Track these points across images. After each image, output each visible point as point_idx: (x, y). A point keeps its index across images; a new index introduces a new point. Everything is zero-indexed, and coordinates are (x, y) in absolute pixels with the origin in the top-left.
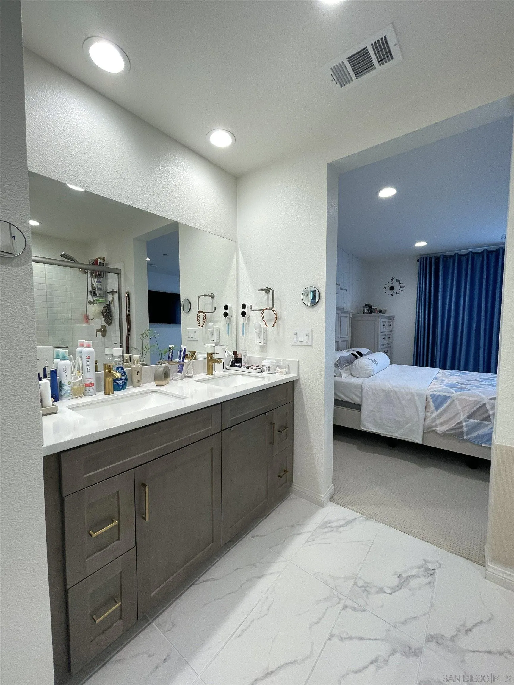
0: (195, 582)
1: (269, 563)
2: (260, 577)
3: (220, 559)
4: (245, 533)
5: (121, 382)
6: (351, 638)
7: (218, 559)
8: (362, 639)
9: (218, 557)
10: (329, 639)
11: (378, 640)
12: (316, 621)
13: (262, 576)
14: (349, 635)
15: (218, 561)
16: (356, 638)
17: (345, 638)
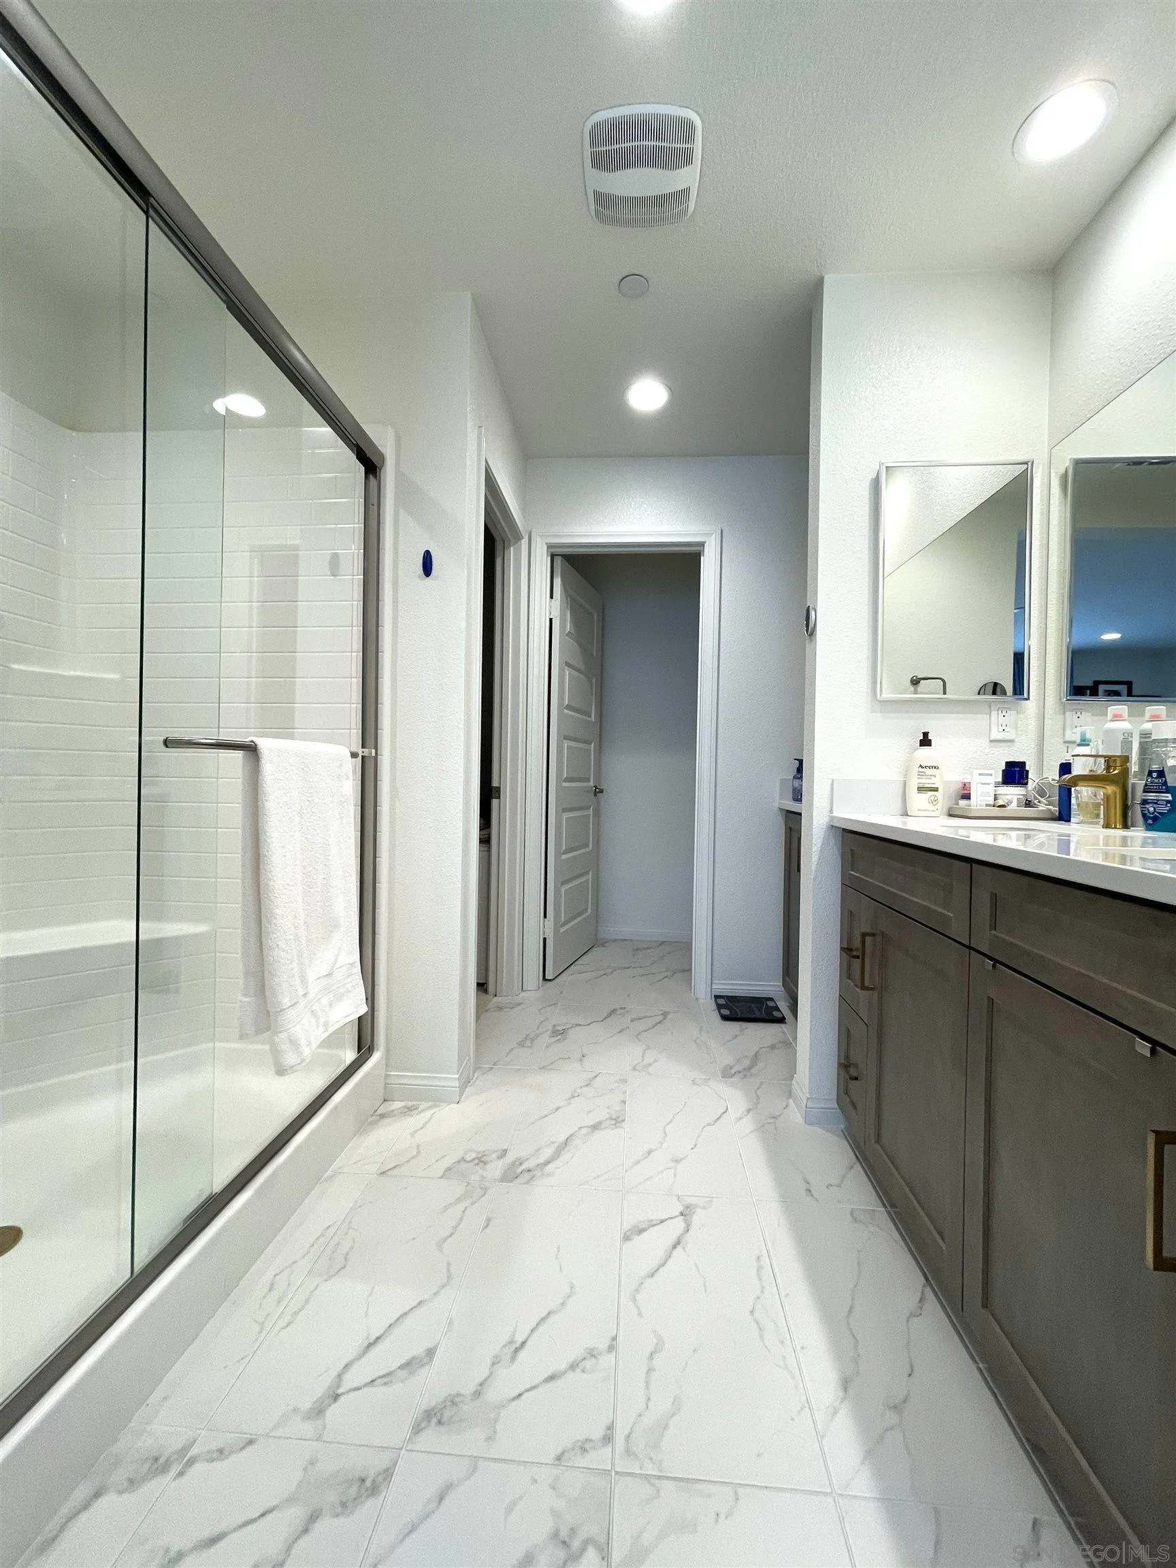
0: (933, 1290)
2: (846, 1384)
5: (1152, 809)
6: (573, 1367)
8: (552, 1378)
10: (614, 1339)
11: (514, 1399)
12: (655, 1356)
13: (845, 1389)
14: (578, 1371)
16: (563, 1374)
17: (585, 1359)
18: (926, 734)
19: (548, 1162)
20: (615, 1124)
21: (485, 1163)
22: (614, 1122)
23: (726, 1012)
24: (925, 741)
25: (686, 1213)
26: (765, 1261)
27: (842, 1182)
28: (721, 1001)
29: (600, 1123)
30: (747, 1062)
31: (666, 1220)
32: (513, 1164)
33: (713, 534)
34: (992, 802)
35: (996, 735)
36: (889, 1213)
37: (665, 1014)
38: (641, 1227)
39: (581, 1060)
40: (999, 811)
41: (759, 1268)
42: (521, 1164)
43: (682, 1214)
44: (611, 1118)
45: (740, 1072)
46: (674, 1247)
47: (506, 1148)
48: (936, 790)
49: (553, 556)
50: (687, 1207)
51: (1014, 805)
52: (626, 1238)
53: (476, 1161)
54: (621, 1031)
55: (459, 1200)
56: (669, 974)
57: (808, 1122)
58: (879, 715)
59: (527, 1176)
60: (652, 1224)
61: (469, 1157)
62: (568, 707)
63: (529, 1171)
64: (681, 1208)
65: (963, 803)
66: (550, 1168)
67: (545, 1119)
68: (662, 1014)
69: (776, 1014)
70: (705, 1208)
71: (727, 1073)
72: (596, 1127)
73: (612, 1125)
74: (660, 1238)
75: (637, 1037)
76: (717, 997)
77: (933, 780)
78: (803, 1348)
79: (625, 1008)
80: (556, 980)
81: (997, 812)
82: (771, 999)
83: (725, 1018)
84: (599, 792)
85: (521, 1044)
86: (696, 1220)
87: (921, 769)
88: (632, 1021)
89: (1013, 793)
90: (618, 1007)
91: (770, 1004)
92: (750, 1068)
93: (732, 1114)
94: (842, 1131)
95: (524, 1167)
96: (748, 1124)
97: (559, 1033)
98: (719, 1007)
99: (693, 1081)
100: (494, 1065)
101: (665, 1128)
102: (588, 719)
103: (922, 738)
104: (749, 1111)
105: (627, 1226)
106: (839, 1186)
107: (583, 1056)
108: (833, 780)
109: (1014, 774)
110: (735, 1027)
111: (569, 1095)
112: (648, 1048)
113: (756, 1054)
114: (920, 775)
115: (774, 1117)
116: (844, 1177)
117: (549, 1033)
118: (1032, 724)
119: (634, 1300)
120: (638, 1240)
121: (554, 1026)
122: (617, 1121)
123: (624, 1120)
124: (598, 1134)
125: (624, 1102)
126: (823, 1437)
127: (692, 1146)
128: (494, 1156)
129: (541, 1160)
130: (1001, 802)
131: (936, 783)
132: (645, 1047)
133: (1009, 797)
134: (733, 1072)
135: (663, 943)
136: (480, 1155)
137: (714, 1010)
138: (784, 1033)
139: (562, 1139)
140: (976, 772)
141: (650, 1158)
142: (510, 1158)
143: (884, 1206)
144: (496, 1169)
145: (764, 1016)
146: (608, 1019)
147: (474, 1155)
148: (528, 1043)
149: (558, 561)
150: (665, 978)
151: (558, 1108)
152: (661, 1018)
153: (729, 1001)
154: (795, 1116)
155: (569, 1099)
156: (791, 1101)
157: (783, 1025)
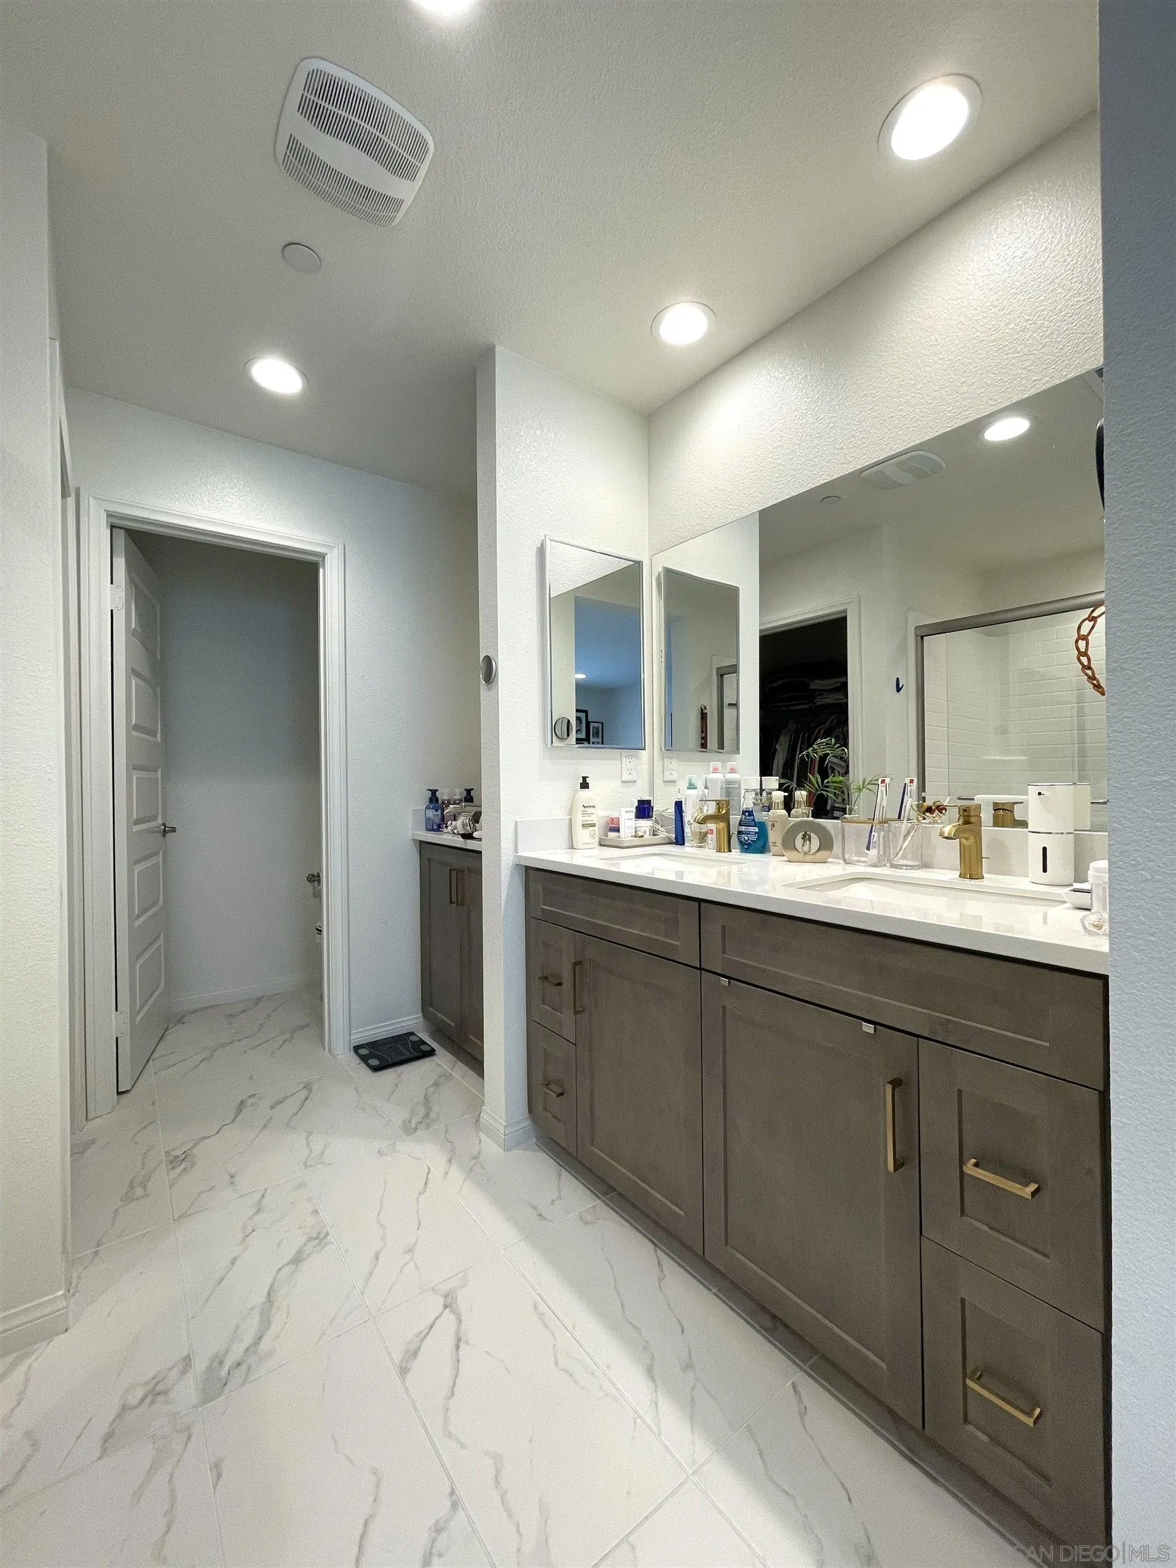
0: (662, 1250)
1: (692, 1412)
2: (650, 1372)
3: (715, 1294)
4: (811, 1368)
5: (746, 838)
7: (714, 1291)
9: (719, 1290)
10: (452, 1493)
12: (501, 1477)
13: (652, 1378)
15: (710, 1290)
17: (434, 1541)
18: (584, 778)
19: (259, 1339)
20: (320, 1244)
21: (166, 1393)
22: (317, 1241)
23: (374, 1062)
24: (585, 785)
25: (449, 1303)
26: (542, 1307)
27: (560, 1193)
28: (364, 1052)
29: (300, 1251)
30: (421, 1111)
31: (434, 1323)
32: (210, 1369)
33: (335, 547)
34: (634, 834)
35: (626, 777)
36: (604, 1202)
37: (308, 1086)
38: (413, 1347)
39: (232, 1183)
40: (639, 842)
41: (541, 1316)
42: (221, 1363)
43: (446, 1307)
44: (311, 1239)
45: (420, 1123)
46: (458, 1347)
47: (186, 1353)
48: (594, 825)
49: (112, 527)
50: (446, 1296)
51: (647, 836)
52: (404, 1371)
53: (150, 1398)
54: (265, 1126)
55: (152, 1469)
56: (287, 1036)
57: (507, 1149)
58: (548, 761)
59: (240, 1373)
60: (423, 1336)
61: (133, 1399)
62: (136, 727)
63: (239, 1364)
64: (441, 1301)
65: (612, 835)
66: (265, 1345)
67: (223, 1283)
68: (304, 1087)
69: (423, 1048)
70: (464, 1286)
71: (409, 1129)
72: (297, 1260)
73: (317, 1245)
74: (438, 1348)
75: (288, 1124)
76: (356, 1049)
77: (592, 817)
78: (608, 1367)
79: (254, 1095)
80: (135, 1089)
81: (638, 841)
82: (412, 1034)
83: (376, 1069)
84: (169, 831)
85: (128, 1198)
86: (462, 1302)
87: (584, 809)
88: (272, 1108)
89: (645, 824)
90: (245, 1097)
91: (413, 1038)
92: (427, 1115)
93: (437, 1172)
94: (536, 1144)
95: (227, 1365)
96: (456, 1174)
97: (180, 1160)
98: (364, 1059)
99: (379, 1152)
100: (98, 1246)
101: (378, 1222)
102: (153, 739)
103: (582, 782)
104: (450, 1161)
105: (397, 1358)
106: (560, 1198)
107: (232, 1177)
108: (516, 822)
109: (644, 810)
110: (389, 1075)
111: (240, 1236)
112: (310, 1134)
113: (425, 1098)
114: (584, 813)
115: (475, 1158)
116: (559, 1187)
117: (163, 1166)
118: (645, 767)
119: (449, 1435)
120: (416, 1365)
121: (167, 1152)
122: (320, 1238)
123: (327, 1234)
124: (305, 1266)
125: (316, 1212)
126: (659, 1434)
127: (417, 1227)
128: (175, 1373)
129: (248, 1339)
130: (640, 834)
131: (592, 819)
132: (304, 1135)
133: (644, 829)
134: (413, 1125)
135: (259, 1000)
136: (151, 1385)
137: (359, 1064)
138: (439, 1065)
139: (260, 1297)
140: (623, 810)
141: (380, 1262)
142: (200, 1366)
143: (599, 1198)
144: (186, 1392)
145: (415, 1054)
146: (240, 1117)
147: (139, 1393)
148: (139, 1191)
149: (121, 537)
150: (284, 1042)
151: (234, 1260)
152: (305, 1092)
153: (371, 1048)
154: (491, 1148)
155: (243, 1240)
156: (483, 1136)
157: (433, 1058)
